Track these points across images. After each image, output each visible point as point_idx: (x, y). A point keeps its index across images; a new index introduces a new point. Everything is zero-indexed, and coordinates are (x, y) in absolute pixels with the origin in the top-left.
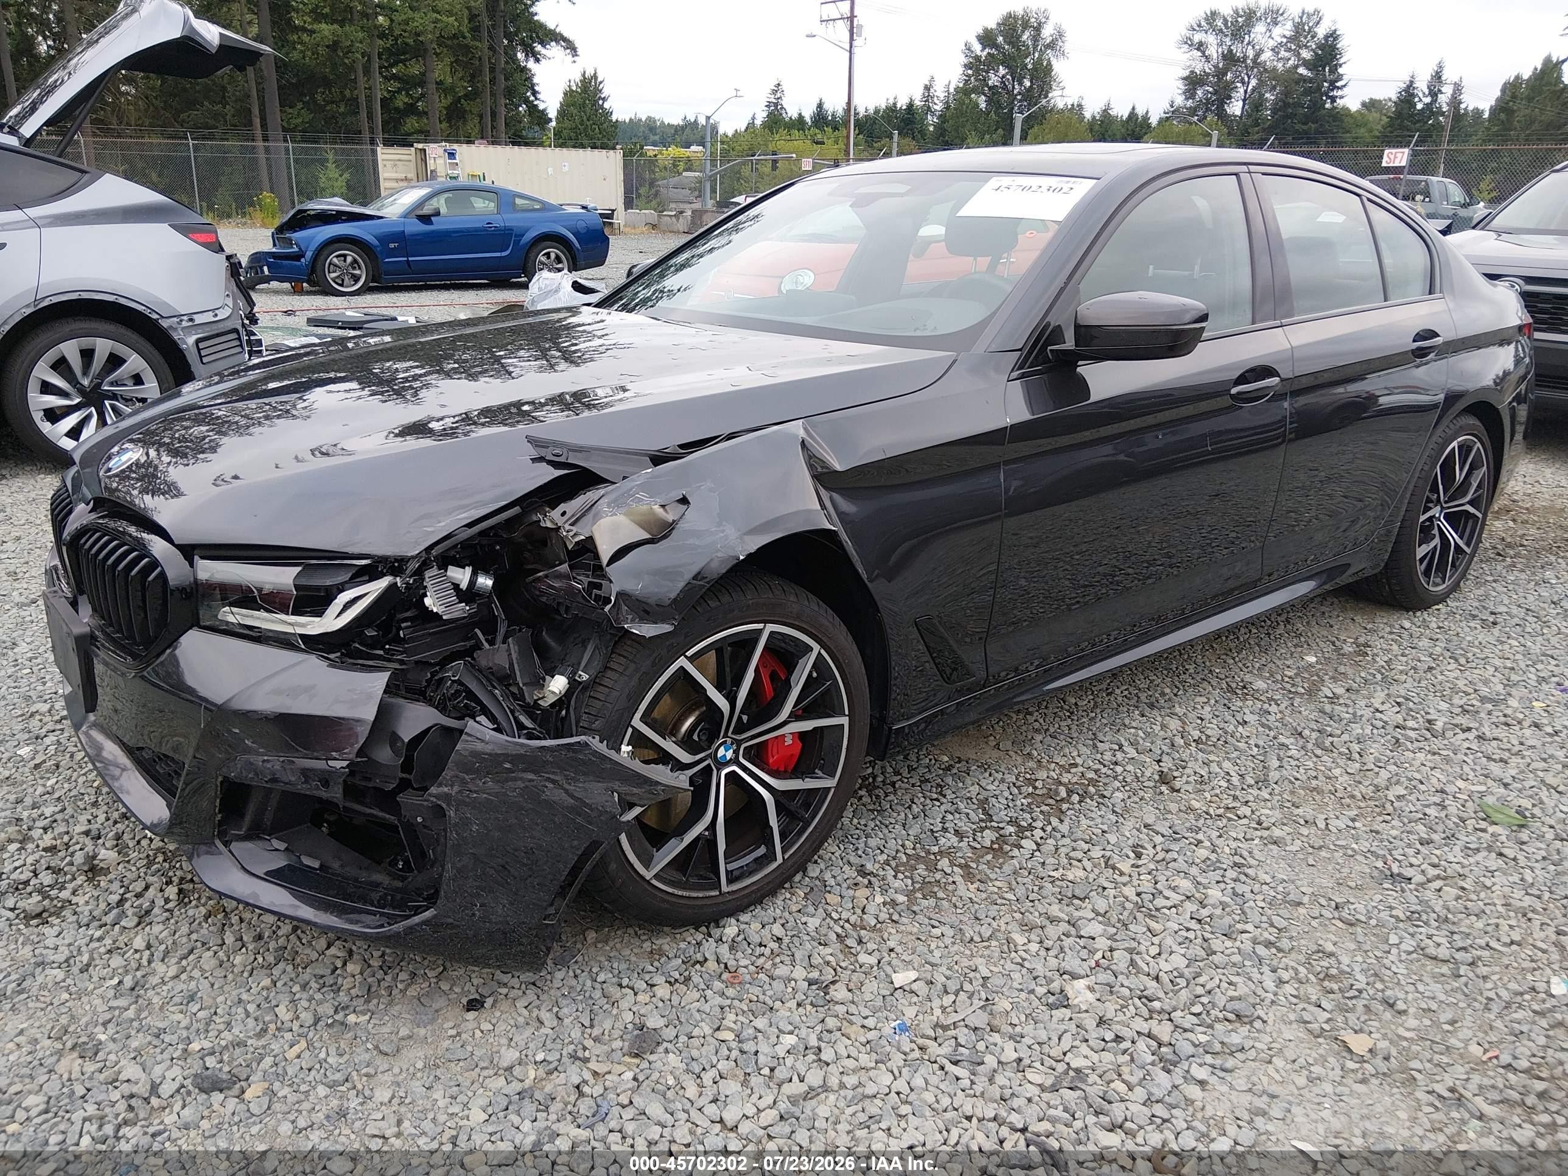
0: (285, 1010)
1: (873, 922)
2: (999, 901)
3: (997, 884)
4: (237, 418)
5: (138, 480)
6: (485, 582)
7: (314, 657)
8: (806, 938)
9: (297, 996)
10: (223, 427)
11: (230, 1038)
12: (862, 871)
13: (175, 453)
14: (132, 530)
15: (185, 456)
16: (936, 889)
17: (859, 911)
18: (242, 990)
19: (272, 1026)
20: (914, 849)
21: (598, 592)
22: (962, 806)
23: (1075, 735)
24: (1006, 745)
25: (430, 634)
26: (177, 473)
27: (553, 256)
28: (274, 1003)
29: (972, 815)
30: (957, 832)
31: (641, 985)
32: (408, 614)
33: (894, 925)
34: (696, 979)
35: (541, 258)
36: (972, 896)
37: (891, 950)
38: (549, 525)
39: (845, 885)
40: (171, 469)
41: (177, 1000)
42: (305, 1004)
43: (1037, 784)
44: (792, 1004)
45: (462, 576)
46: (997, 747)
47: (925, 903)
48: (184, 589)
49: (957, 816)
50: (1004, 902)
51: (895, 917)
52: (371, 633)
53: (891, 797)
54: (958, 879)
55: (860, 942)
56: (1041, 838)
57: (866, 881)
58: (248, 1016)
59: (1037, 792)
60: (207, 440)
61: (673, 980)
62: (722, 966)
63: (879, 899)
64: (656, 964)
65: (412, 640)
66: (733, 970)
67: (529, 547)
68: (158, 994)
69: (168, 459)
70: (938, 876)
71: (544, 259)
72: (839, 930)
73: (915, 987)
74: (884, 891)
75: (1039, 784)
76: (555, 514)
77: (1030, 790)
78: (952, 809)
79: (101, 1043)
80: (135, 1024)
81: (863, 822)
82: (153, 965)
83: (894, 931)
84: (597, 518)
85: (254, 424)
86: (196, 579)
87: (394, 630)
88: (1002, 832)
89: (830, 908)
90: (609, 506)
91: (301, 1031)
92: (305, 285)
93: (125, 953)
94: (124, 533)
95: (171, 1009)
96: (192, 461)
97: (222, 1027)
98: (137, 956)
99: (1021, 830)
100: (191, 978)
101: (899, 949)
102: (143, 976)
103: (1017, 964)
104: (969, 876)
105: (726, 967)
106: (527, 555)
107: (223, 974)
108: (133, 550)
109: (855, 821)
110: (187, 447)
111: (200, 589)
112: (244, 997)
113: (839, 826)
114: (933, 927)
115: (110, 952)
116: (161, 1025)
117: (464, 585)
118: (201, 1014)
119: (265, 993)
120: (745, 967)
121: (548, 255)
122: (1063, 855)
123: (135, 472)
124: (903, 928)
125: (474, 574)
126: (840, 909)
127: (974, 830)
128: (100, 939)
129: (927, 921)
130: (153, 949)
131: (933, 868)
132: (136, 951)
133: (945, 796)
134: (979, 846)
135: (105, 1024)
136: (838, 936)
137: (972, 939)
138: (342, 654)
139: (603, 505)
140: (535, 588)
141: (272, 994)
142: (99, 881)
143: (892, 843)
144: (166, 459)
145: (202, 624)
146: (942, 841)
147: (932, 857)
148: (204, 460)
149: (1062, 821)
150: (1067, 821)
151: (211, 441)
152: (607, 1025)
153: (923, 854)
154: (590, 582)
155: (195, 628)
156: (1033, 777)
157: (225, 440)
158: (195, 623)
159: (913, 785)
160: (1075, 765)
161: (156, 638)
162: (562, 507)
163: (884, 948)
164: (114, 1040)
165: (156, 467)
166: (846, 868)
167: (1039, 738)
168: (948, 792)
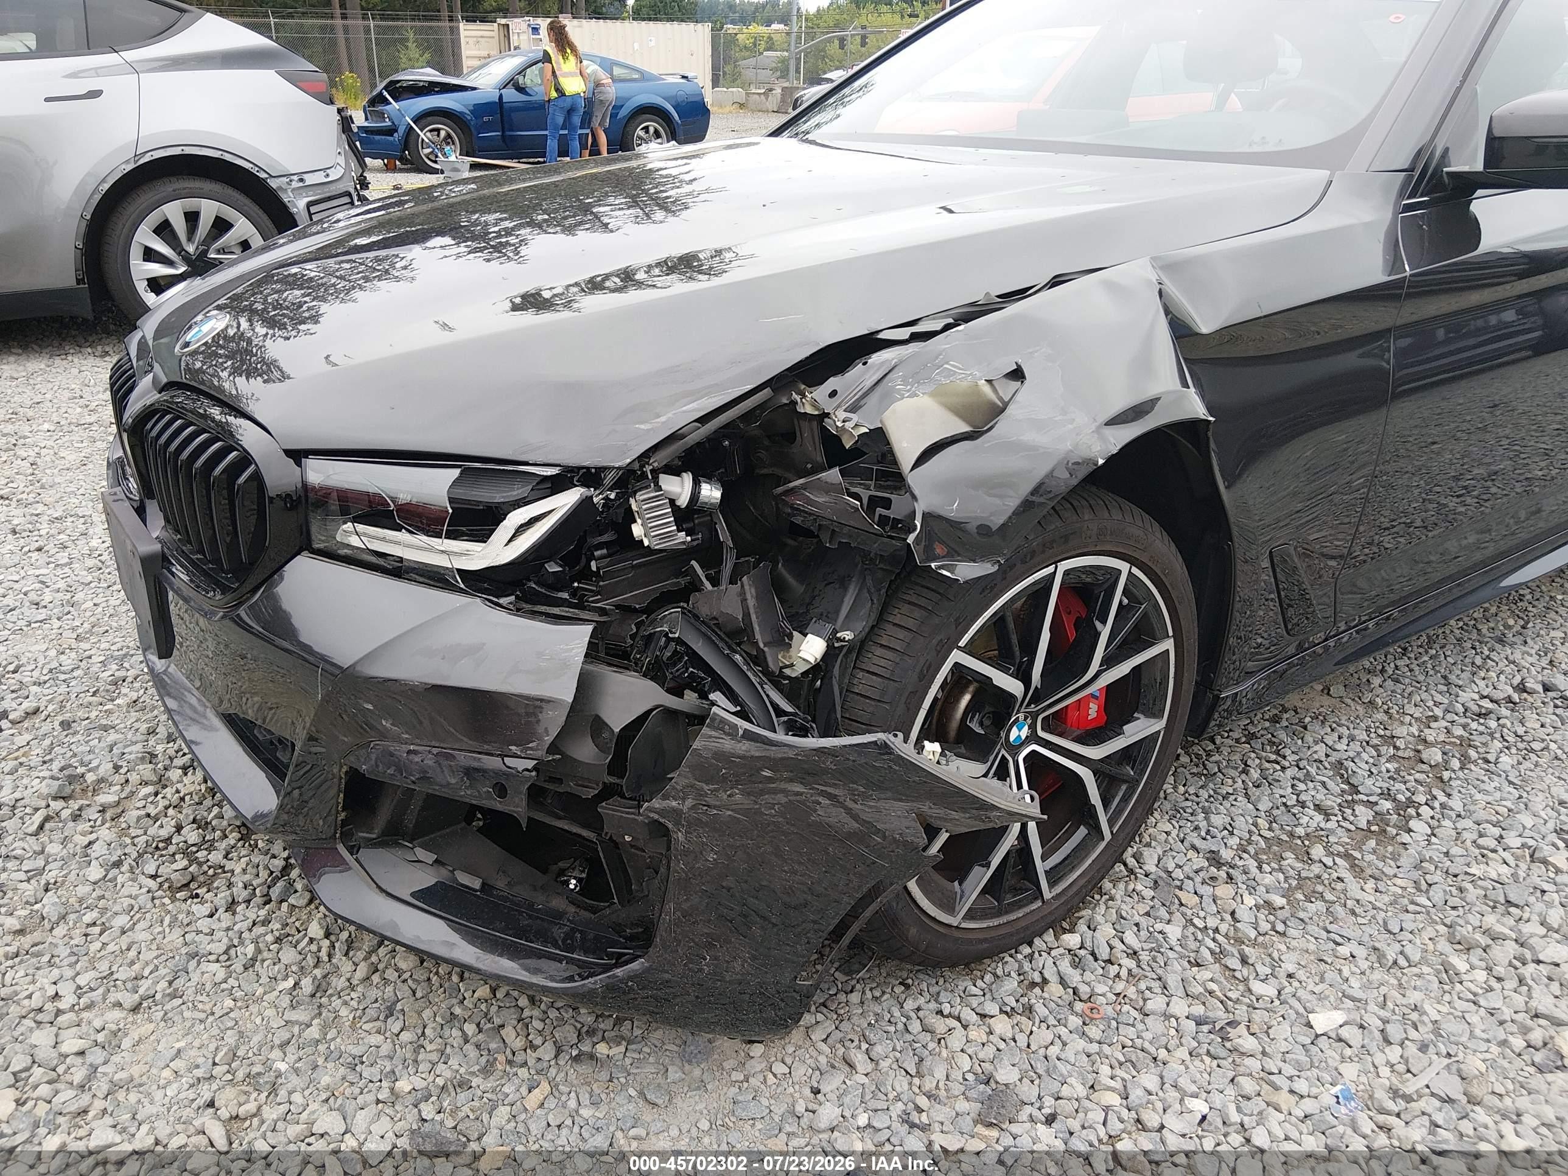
0: (514, 1034)
1: (1253, 934)
2: (1411, 908)
3: (1398, 882)
4: (333, 280)
5: (228, 357)
6: (711, 493)
7: (478, 600)
8: (1171, 954)
9: (527, 1013)
10: (318, 290)
11: (448, 1074)
12: (1214, 859)
13: (272, 323)
14: (215, 412)
15: (283, 327)
16: (1320, 888)
17: (1228, 917)
18: (454, 1001)
19: (501, 1058)
20: (1270, 829)
21: (884, 512)
22: (1313, 771)
23: (1421, 678)
24: (1337, 690)
25: (633, 567)
26: (276, 348)
27: (652, 130)
28: (497, 1021)
29: (1331, 784)
30: (1318, 808)
31: (969, 1015)
32: (605, 538)
33: (1282, 939)
34: (1040, 1010)
35: (640, 132)
36: (1372, 899)
37: (1290, 976)
38: (809, 410)
39: (1198, 879)
40: (269, 343)
41: (371, 1013)
42: (537, 1024)
43: (1398, 744)
44: (1182, 1053)
45: (680, 487)
46: (1327, 691)
47: (1312, 907)
48: (288, 495)
49: (1311, 785)
50: (1418, 909)
51: (1280, 927)
52: (553, 568)
53: (1216, 758)
54: (1346, 875)
55: (1244, 961)
56: (1432, 818)
57: (1222, 874)
58: (466, 1041)
59: (1400, 753)
60: (305, 308)
61: (1008, 1009)
62: (1071, 991)
63: (1250, 901)
64: (979, 983)
65: (609, 575)
66: (1085, 997)
67: (766, 443)
68: (346, 1003)
69: (264, 331)
70: (1317, 869)
71: (642, 133)
72: (1212, 945)
73: (1345, 1033)
74: (1252, 890)
75: (1400, 743)
76: (820, 393)
77: (1392, 751)
78: (1301, 775)
79: (279, 1075)
80: (322, 1048)
81: (1192, 790)
82: (334, 961)
83: (1283, 948)
84: (889, 399)
85: (354, 288)
86: (305, 485)
87: (584, 560)
88: (1376, 808)
89: (1189, 912)
90: (905, 382)
91: (539, 1066)
92: (398, 163)
93: (298, 942)
94: (205, 417)
95: (366, 1027)
96: (294, 333)
97: (434, 1057)
98: (314, 948)
99: (1401, 808)
100: (386, 981)
101: (1301, 974)
102: (325, 977)
103: (1468, 1001)
104: (1356, 869)
105: (1075, 991)
106: (763, 454)
107: (425, 977)
108: (218, 440)
109: (1181, 789)
110: (283, 315)
111: (311, 495)
112: (457, 1010)
113: (1162, 795)
114: (1338, 944)
115: (278, 940)
116: (356, 1051)
117: (683, 501)
118: (406, 1036)
119: (483, 1007)
120: (1103, 995)
121: (646, 129)
122: (1468, 843)
123: (222, 347)
124: (1294, 943)
125: (696, 484)
126: (1202, 914)
127: (1340, 805)
128: (266, 922)
129: (1324, 934)
130: (333, 938)
131: (1307, 857)
132: (312, 940)
133: (1284, 757)
134: (1353, 828)
135: (283, 1046)
136: (1212, 952)
137: (1395, 962)
138: (517, 597)
139: (896, 382)
140: (786, 503)
141: (494, 1009)
142: (256, 841)
143: (1240, 822)
144: (261, 330)
145: (316, 546)
146: (1305, 820)
147: (1299, 842)
148: (307, 333)
149: (1449, 795)
150: (1455, 793)
151: (309, 309)
152: (940, 1073)
153: (1285, 837)
154: (871, 498)
155: (305, 553)
156: (1388, 733)
157: (324, 308)
158: (305, 545)
159: (1237, 741)
160: (1435, 719)
161: (252, 564)
162: (832, 383)
163: (1281, 973)
164: (297, 1071)
165: (249, 341)
166: (1191, 854)
167: (1376, 681)
168: (1287, 752)
